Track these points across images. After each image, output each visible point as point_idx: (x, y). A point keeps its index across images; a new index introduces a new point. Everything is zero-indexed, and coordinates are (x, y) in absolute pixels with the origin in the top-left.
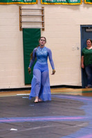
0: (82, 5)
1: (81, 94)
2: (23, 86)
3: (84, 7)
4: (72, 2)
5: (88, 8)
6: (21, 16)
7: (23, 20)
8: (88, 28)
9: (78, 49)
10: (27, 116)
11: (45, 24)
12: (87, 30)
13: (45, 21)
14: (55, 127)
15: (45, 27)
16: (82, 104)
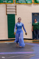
0: (33, 4)
1: (32, 42)
2: (7, 39)
3: (33, 5)
4: (28, 3)
5: (35, 5)
6: (6, 9)
7: (8, 10)
8: (35, 14)
9: (31, 23)
10: (9, 52)
11: (17, 12)
12: (35, 15)
13: (17, 11)
14: (21, 57)
15: (17, 14)
16: (32, 46)
